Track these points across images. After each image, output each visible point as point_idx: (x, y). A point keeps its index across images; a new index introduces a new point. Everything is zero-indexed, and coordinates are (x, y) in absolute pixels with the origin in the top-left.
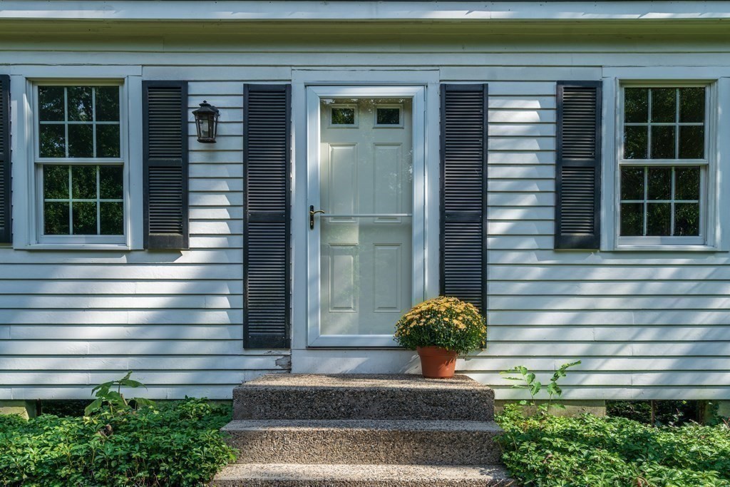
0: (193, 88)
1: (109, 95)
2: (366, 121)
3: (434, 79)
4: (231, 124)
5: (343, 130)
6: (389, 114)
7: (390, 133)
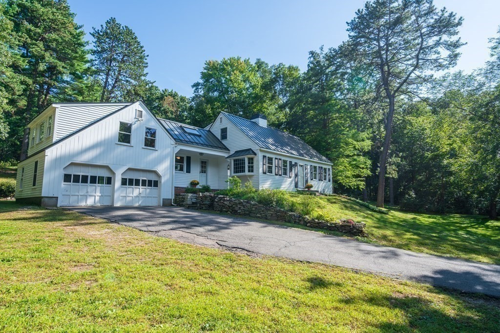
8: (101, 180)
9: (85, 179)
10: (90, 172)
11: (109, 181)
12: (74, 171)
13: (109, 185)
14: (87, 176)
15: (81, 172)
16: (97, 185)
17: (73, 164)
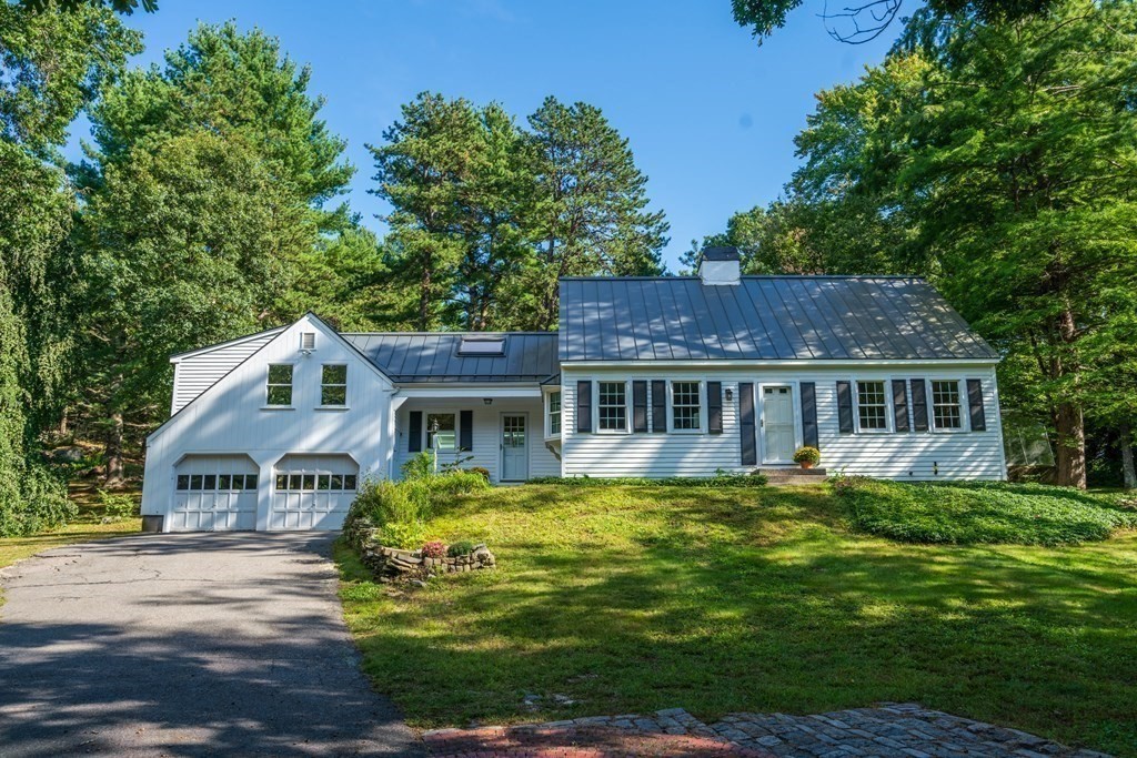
0: (723, 383)
1: (695, 386)
2: (776, 393)
3: (798, 381)
4: (736, 394)
5: (768, 395)
6: (783, 390)
7: (783, 396)
8: (238, 482)
9: (210, 482)
10: (218, 469)
11: (252, 483)
12: (192, 470)
13: (250, 491)
14: (214, 477)
15: (203, 469)
16: (231, 490)
17: (187, 457)
